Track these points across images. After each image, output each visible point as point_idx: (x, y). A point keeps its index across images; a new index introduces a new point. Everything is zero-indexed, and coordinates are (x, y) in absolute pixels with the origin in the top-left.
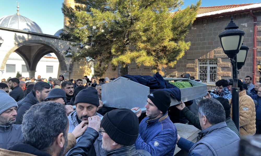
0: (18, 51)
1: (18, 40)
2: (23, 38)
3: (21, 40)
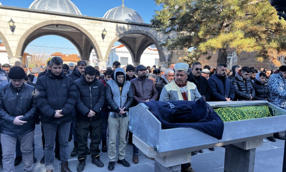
0: (121, 41)
1: (119, 31)
2: (124, 28)
3: (122, 31)
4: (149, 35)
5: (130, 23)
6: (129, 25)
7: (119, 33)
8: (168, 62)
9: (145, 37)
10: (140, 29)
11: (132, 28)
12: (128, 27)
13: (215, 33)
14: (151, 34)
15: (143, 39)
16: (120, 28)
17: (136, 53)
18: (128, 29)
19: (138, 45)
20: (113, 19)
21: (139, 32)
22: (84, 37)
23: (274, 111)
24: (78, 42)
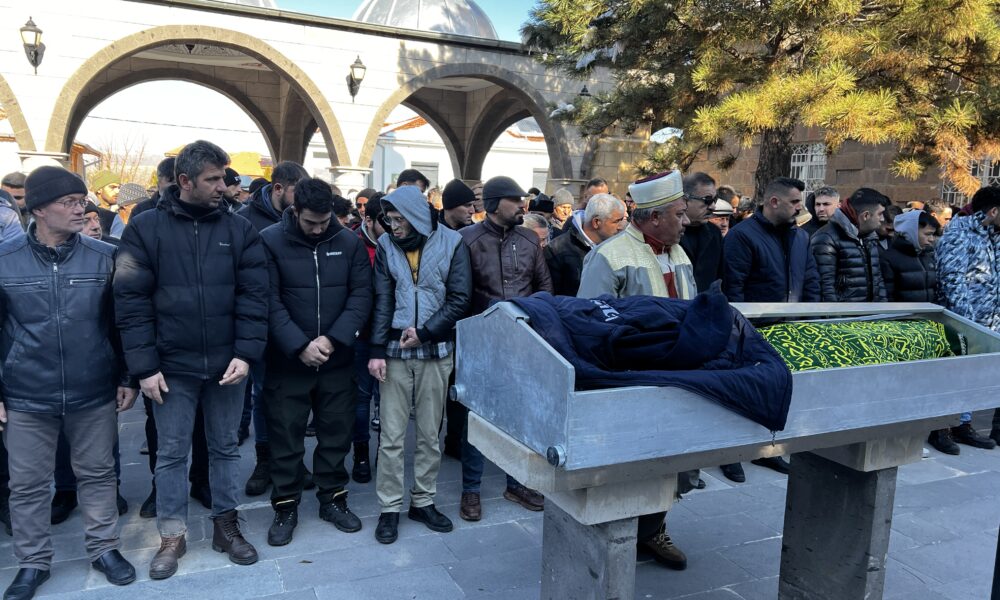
1: (411, 66)
2: (427, 57)
3: (420, 67)
4: (516, 83)
5: (449, 38)
6: (446, 47)
7: (410, 73)
8: (581, 178)
9: (501, 88)
10: (483, 60)
11: (455, 55)
12: (442, 52)
13: (750, 76)
14: (521, 80)
15: (494, 97)
16: (415, 56)
17: (467, 145)
18: (442, 61)
19: (473, 120)
20: (389, 22)
21: (479, 72)
22: (286, 87)
23: (965, 339)
24: (263, 106)
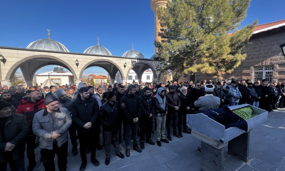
0: (133, 69)
1: (133, 63)
2: (135, 61)
4: (148, 65)
5: (138, 58)
8: (159, 78)
9: (145, 65)
10: (144, 62)
18: (138, 62)
19: (140, 70)
20: (129, 57)
21: (143, 63)
22: (112, 66)
23: (254, 110)
24: (109, 69)
